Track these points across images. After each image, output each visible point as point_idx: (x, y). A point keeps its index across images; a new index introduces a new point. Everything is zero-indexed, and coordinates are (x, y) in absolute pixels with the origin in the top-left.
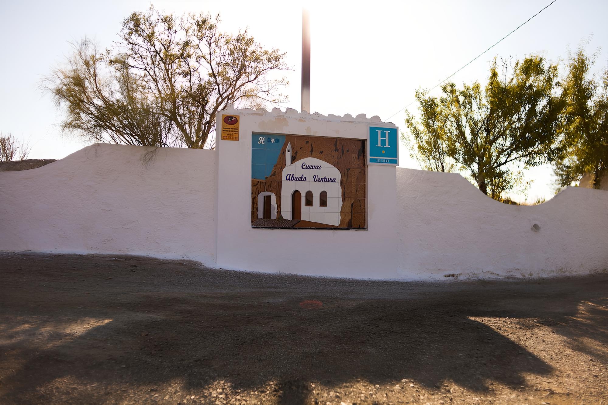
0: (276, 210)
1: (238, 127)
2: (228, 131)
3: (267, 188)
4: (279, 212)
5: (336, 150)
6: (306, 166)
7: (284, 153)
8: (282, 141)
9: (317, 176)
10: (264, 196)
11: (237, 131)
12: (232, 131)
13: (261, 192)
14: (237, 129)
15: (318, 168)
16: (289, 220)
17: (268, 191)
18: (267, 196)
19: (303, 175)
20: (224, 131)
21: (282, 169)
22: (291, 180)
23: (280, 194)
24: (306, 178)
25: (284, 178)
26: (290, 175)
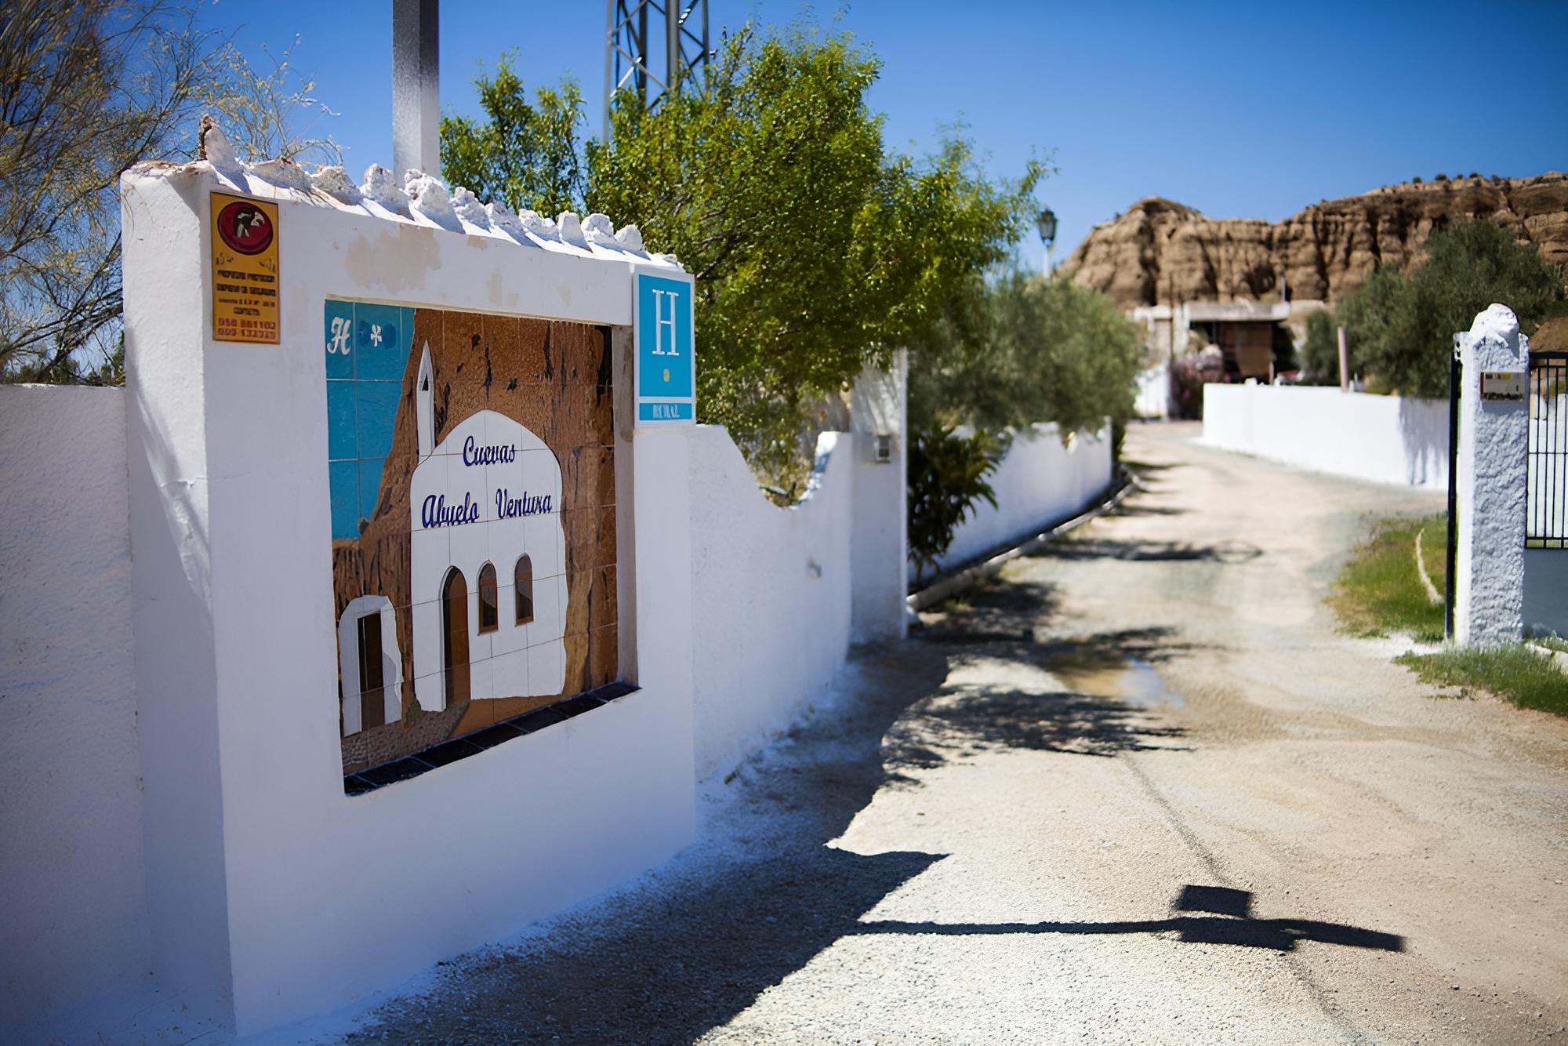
0: (399, 679)
1: (276, 268)
2: (237, 289)
3: (368, 579)
4: (409, 686)
5: (549, 373)
6: (477, 449)
7: (411, 396)
8: (405, 334)
9: (506, 491)
10: (360, 620)
11: (272, 293)
12: (254, 291)
13: (347, 603)
14: (271, 279)
15: (505, 455)
16: (439, 714)
17: (370, 594)
18: (366, 617)
19: (468, 494)
20: (222, 287)
21: (409, 476)
22: (438, 521)
23: (409, 597)
24: (475, 504)
25: (416, 522)
26: (434, 497)
